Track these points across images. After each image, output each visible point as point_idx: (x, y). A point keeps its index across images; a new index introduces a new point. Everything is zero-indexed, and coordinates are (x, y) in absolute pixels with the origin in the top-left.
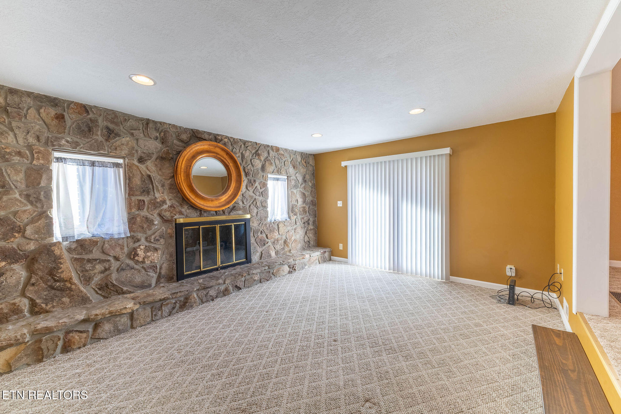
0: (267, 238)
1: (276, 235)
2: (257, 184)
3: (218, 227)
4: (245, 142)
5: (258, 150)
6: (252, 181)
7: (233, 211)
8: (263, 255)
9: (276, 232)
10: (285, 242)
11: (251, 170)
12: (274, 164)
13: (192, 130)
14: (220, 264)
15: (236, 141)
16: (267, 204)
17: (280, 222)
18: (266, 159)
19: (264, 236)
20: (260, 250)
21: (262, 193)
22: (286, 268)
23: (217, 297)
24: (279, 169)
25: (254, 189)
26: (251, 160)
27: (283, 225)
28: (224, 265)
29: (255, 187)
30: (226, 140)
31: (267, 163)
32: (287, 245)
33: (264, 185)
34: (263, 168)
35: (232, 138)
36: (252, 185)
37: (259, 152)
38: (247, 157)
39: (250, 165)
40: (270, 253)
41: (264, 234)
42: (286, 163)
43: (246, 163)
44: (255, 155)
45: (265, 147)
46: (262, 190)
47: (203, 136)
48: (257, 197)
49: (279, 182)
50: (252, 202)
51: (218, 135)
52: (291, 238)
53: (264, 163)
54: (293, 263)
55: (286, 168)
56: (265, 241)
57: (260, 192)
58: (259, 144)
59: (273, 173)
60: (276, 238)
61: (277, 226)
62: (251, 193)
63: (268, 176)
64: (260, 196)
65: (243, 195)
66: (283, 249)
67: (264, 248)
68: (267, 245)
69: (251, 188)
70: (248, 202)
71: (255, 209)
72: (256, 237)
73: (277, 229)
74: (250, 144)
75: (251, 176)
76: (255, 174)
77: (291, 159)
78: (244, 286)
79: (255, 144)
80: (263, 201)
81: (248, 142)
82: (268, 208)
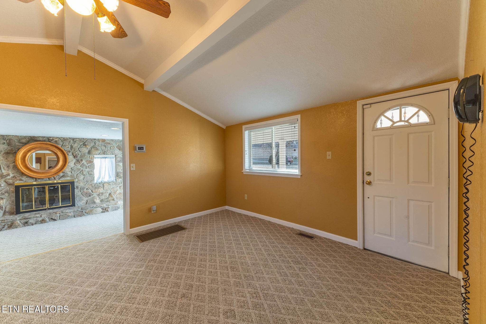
0: (92, 192)
1: (101, 190)
2: (84, 161)
3: (47, 187)
4: (73, 139)
5: (85, 142)
6: (80, 160)
7: (62, 178)
8: (88, 202)
9: (101, 188)
10: (110, 194)
11: (79, 154)
12: (101, 149)
13: (30, 136)
14: (48, 206)
15: (65, 139)
16: (94, 173)
17: (105, 183)
18: (93, 147)
19: (90, 191)
20: (85, 199)
21: (88, 166)
22: (100, 210)
23: (36, 224)
24: (105, 152)
25: (81, 164)
26: (79, 149)
27: (108, 184)
28: (52, 207)
29: (82, 164)
30: (57, 139)
31: (93, 149)
32: (112, 196)
33: (91, 162)
34: (89, 152)
35: (62, 137)
36: (79, 162)
37: (86, 143)
38: (75, 147)
39: (78, 152)
40: (94, 201)
41: (90, 190)
42: (111, 147)
43: (74, 150)
44: (82, 145)
45: (92, 140)
46: (88, 165)
47: (38, 139)
48: (84, 169)
49: (107, 159)
50: (79, 172)
51: (51, 137)
52: (116, 192)
53: (90, 149)
54: (106, 206)
55: (111, 151)
56: (90, 194)
57: (86, 166)
58: (86, 139)
59: (99, 154)
60: (101, 192)
61: (102, 185)
62: (79, 167)
63: (94, 157)
64: (87, 168)
65: (71, 168)
66: (108, 198)
67: (90, 198)
68: (92, 196)
69: (78, 164)
70: (75, 172)
71: (82, 175)
72: (82, 191)
73: (102, 187)
74: (78, 140)
75: (79, 157)
76: (83, 156)
77: (117, 145)
78: (59, 219)
79: (83, 139)
80: (89, 171)
81: (76, 138)
82: (94, 174)
